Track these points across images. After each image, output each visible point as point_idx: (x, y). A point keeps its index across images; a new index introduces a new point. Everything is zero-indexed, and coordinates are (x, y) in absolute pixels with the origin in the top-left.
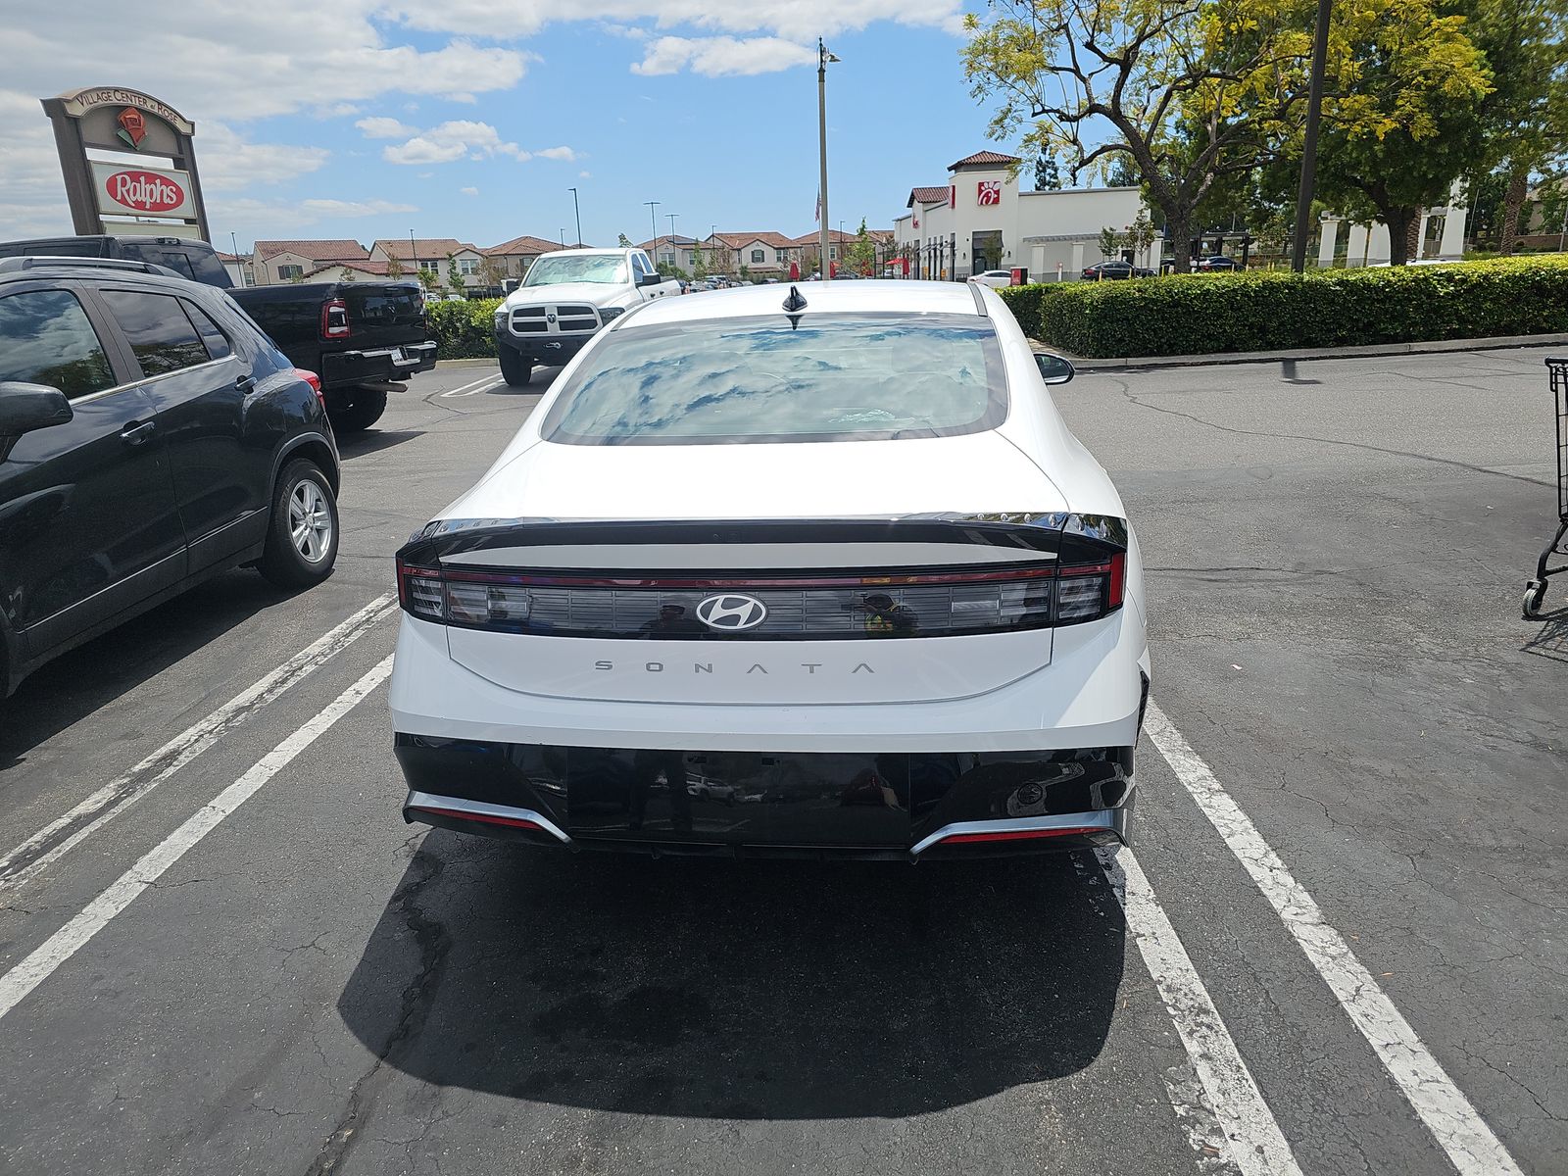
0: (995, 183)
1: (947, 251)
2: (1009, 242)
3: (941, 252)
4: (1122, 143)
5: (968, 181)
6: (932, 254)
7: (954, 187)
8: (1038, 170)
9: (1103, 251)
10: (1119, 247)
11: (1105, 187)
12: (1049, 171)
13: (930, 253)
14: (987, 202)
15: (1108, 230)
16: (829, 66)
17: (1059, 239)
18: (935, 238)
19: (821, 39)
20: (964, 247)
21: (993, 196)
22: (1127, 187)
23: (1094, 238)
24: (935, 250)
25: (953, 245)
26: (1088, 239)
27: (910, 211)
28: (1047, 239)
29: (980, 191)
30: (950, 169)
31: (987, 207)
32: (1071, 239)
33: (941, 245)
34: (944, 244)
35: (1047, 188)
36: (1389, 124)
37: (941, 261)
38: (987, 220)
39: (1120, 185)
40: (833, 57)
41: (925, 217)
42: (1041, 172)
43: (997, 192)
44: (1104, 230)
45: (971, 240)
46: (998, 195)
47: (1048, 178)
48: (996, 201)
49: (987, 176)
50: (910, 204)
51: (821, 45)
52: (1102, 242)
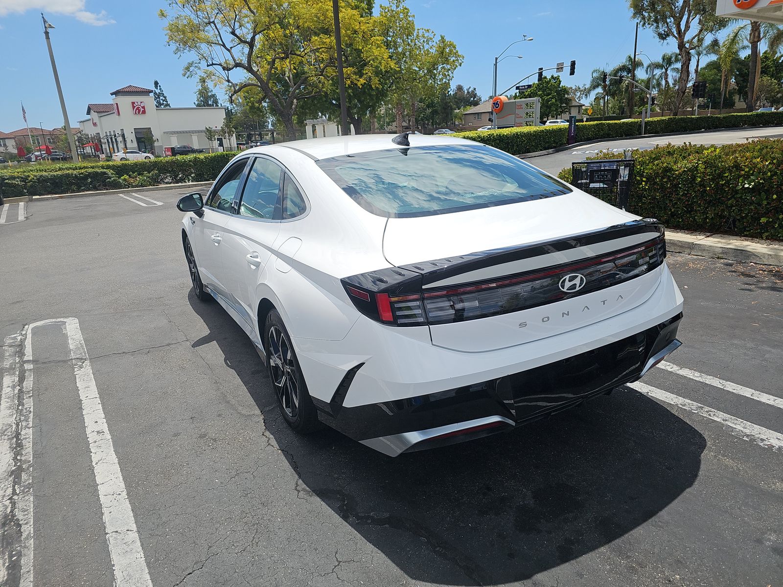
0: (141, 102)
1: (120, 139)
2: (156, 134)
3: (116, 139)
4: (253, 82)
5: (125, 102)
6: (110, 140)
7: (117, 104)
8: (155, 97)
9: (208, 138)
10: (216, 137)
11: (195, 107)
12: (161, 98)
13: (108, 140)
14: (139, 113)
15: (208, 128)
16: (49, 30)
17: (184, 132)
18: (110, 132)
19: (42, 14)
20: (131, 137)
21: (142, 110)
22: (206, 107)
23: (202, 132)
24: (111, 138)
25: (123, 136)
26: (199, 132)
27: (89, 117)
28: (177, 132)
29: (134, 107)
30: (112, 94)
31: (139, 115)
32: (190, 132)
33: (115, 136)
34: (117, 135)
35: (162, 106)
36: (362, 81)
37: (117, 145)
38: (142, 122)
39: (202, 106)
40: (50, 25)
41: (100, 121)
42: (157, 98)
43: (143, 107)
44: (206, 128)
45: (134, 132)
46: (144, 109)
47: (161, 101)
48: (144, 112)
49: (137, 99)
50: (88, 113)
51: (43, 17)
52: (206, 134)
